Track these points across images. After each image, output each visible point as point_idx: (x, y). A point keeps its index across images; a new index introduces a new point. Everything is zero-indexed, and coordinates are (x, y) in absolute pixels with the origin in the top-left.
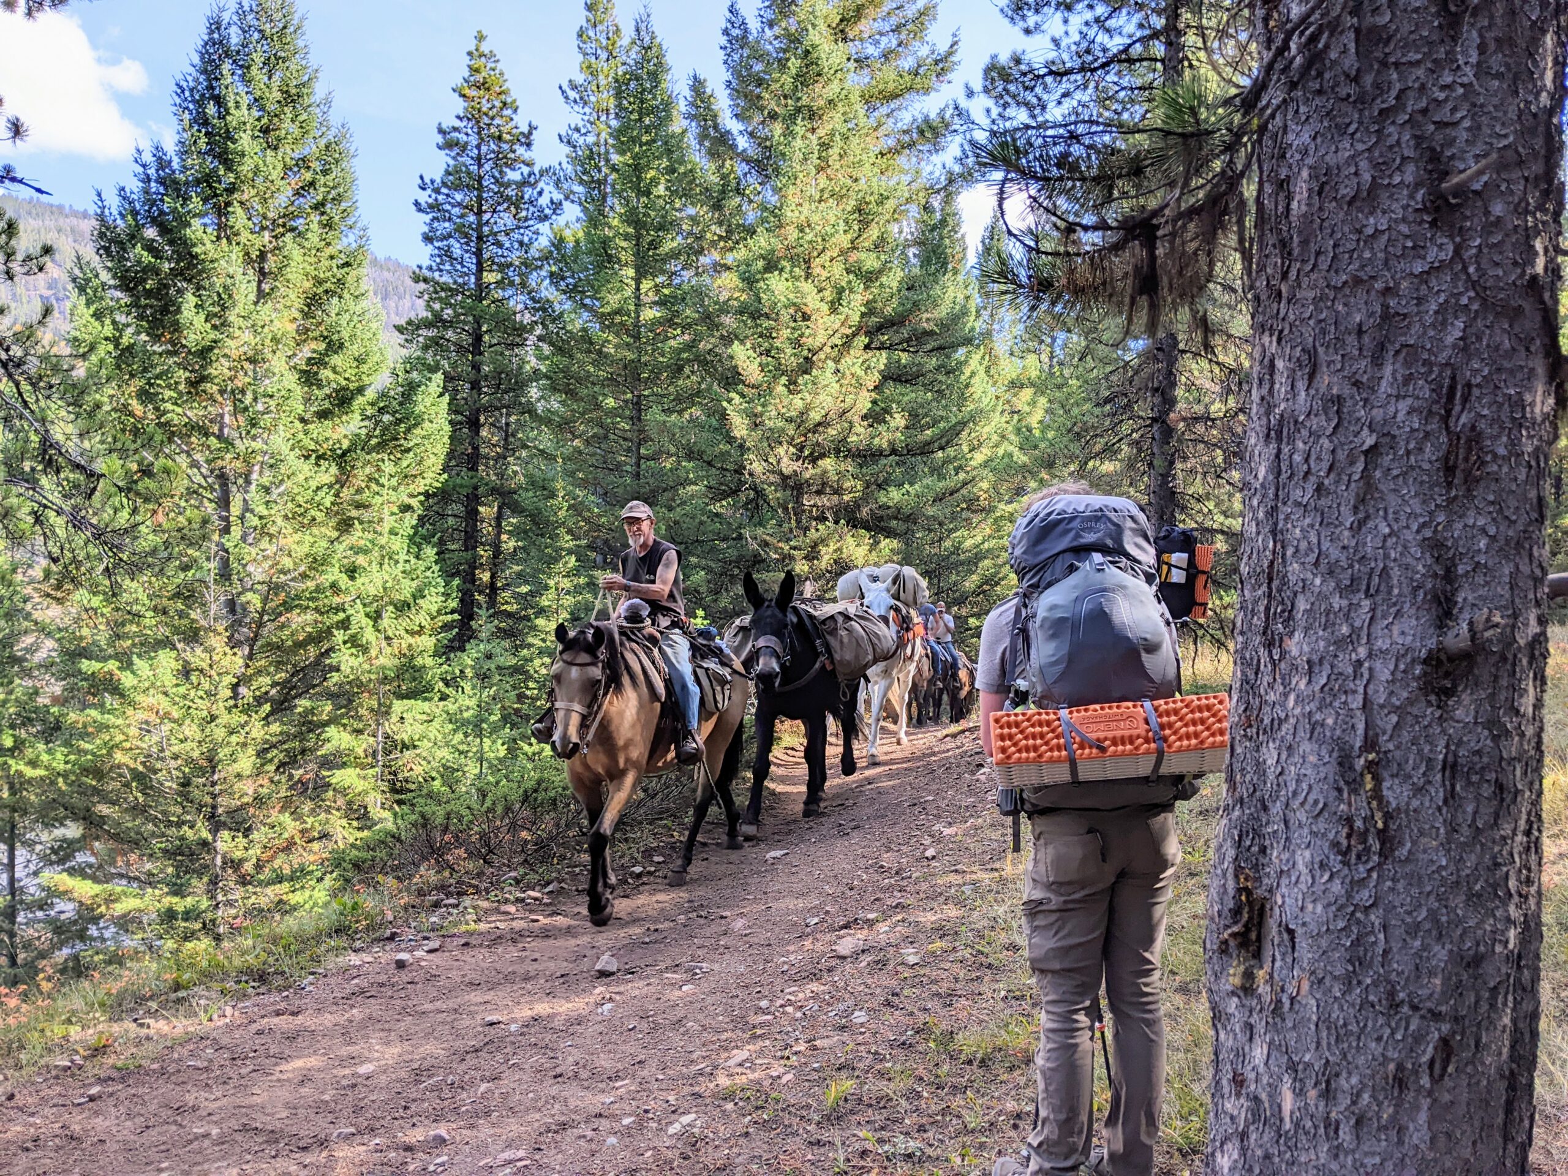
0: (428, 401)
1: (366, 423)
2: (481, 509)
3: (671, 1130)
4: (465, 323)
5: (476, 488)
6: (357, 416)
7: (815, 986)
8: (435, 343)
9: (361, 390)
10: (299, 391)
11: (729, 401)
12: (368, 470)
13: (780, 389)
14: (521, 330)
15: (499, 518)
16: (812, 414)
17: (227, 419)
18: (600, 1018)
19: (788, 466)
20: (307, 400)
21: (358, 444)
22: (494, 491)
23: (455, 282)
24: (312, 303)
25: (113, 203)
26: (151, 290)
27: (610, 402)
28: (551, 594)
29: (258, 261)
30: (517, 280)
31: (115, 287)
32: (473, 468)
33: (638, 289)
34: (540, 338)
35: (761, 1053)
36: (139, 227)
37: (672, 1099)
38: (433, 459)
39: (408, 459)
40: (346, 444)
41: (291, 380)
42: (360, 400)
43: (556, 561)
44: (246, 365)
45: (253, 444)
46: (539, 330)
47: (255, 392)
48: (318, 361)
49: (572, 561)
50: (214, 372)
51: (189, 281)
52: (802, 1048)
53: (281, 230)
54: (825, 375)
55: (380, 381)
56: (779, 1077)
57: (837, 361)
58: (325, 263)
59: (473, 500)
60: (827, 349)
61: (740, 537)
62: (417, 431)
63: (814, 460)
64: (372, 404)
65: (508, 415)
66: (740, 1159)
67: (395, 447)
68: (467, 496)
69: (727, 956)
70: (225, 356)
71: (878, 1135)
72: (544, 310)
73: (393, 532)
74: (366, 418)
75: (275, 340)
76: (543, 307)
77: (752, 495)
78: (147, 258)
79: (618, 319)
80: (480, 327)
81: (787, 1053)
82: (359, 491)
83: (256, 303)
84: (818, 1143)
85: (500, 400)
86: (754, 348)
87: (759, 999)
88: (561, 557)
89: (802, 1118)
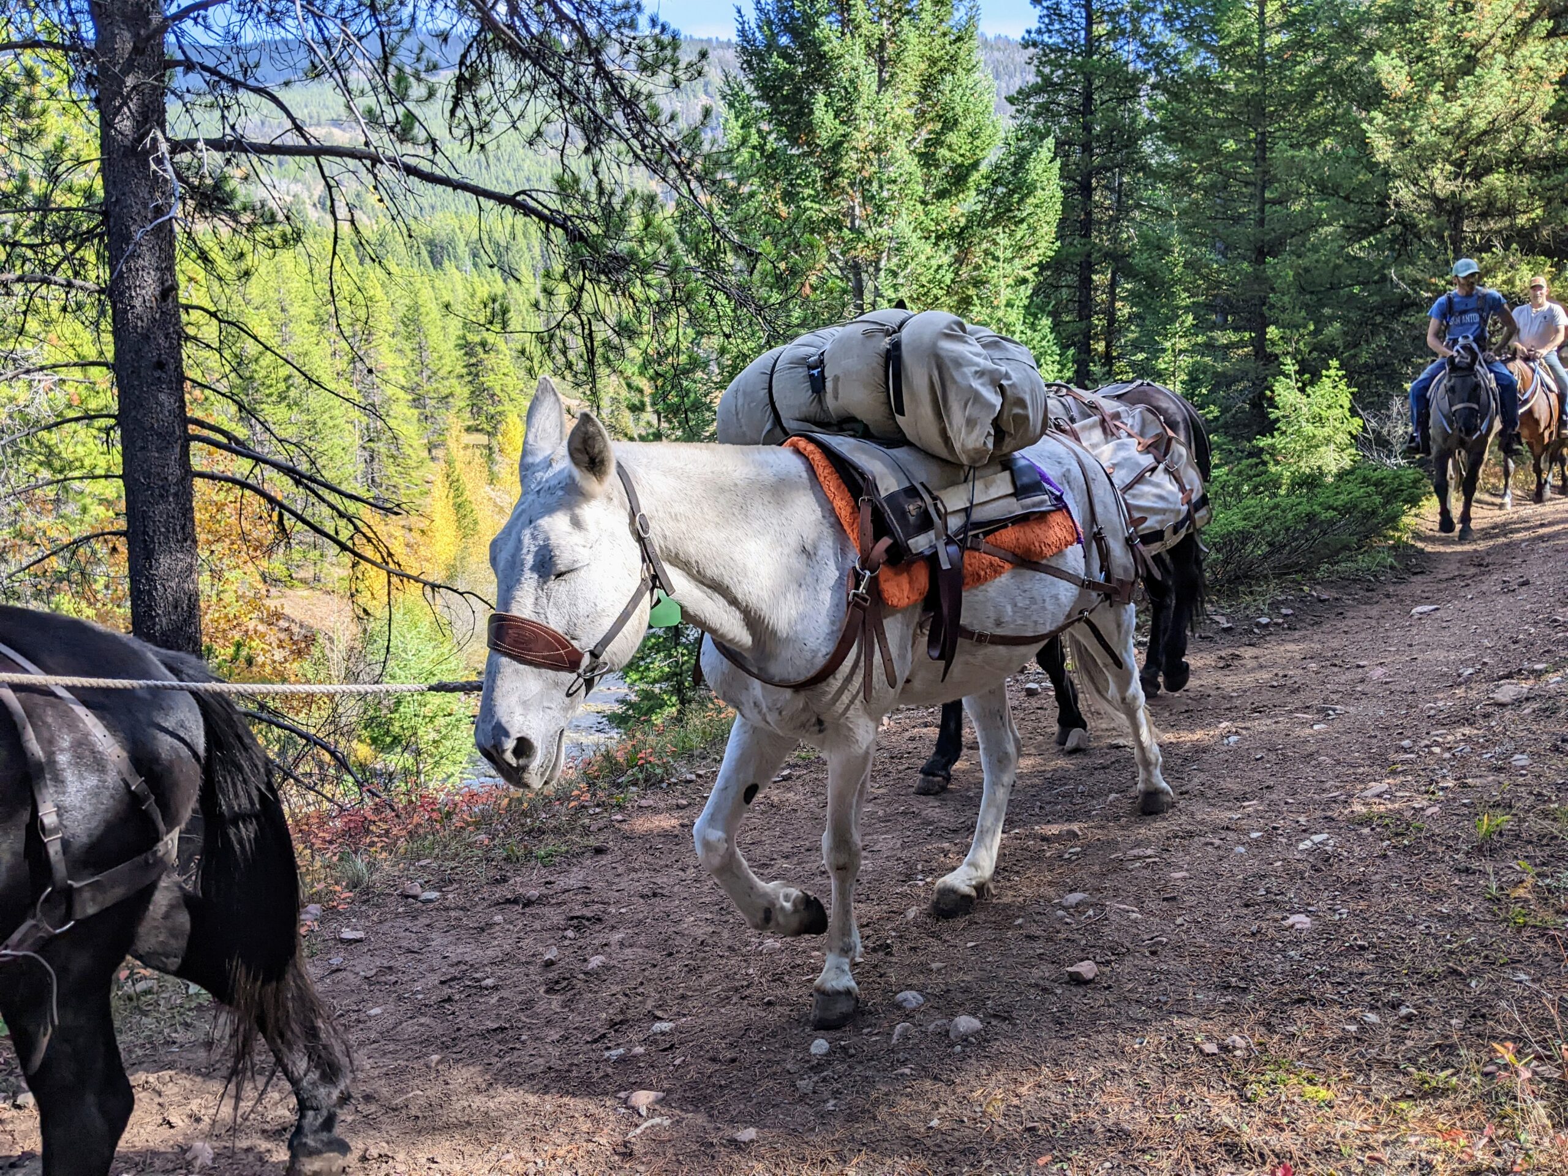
0: (1040, 168)
1: (981, 198)
2: (1094, 277)
3: (1301, 846)
4: (1075, 83)
5: (1089, 255)
6: (973, 193)
7: (1467, 730)
8: (1044, 110)
9: (975, 165)
10: (919, 173)
11: (1370, 122)
12: (985, 245)
13: (1434, 98)
14: (1135, 80)
15: (1113, 284)
16: (1475, 122)
17: (857, 211)
18: (1225, 748)
19: (1444, 187)
20: (927, 183)
21: (975, 220)
22: (1108, 255)
23: (1065, 40)
24: (929, 83)
25: (751, 16)
26: (787, 96)
27: (1230, 145)
28: (1168, 357)
29: (878, 52)
30: (1129, 26)
31: (758, 98)
32: (1087, 235)
33: (1262, 13)
34: (1154, 87)
35: (1403, 785)
36: (774, 36)
37: (1302, 819)
38: (1046, 228)
39: (1022, 230)
40: (963, 221)
41: (911, 165)
42: (975, 176)
43: (1172, 320)
44: (872, 155)
45: (880, 230)
46: (1152, 79)
47: (880, 179)
48: (935, 141)
49: (1190, 319)
50: (844, 166)
51: (819, 82)
52: (1450, 785)
53: (897, 15)
54: (1494, 74)
55: (992, 155)
56: (1422, 809)
57: (1509, 54)
58: (939, 41)
59: (1087, 268)
60: (1497, 41)
61: (1384, 278)
62: (1031, 200)
63: (1477, 176)
64: (987, 178)
65: (1121, 175)
66: (1378, 877)
67: (1009, 218)
68: (1080, 265)
69: (1364, 702)
70: (854, 148)
71: (1539, 870)
72: (1158, 55)
73: (1009, 304)
74: (980, 192)
75: (897, 127)
76: (1155, 52)
77: (1399, 228)
78: (783, 65)
79: (1239, 51)
80: (1091, 84)
81: (1432, 788)
82: (977, 267)
83: (878, 93)
84: (1467, 870)
85: (1112, 159)
86: (1402, 58)
87: (1401, 740)
88: (1178, 317)
89: (1448, 847)
